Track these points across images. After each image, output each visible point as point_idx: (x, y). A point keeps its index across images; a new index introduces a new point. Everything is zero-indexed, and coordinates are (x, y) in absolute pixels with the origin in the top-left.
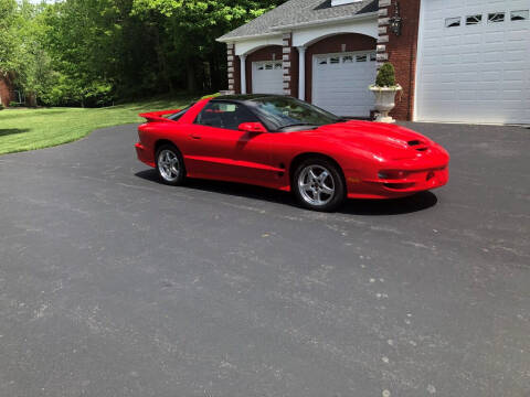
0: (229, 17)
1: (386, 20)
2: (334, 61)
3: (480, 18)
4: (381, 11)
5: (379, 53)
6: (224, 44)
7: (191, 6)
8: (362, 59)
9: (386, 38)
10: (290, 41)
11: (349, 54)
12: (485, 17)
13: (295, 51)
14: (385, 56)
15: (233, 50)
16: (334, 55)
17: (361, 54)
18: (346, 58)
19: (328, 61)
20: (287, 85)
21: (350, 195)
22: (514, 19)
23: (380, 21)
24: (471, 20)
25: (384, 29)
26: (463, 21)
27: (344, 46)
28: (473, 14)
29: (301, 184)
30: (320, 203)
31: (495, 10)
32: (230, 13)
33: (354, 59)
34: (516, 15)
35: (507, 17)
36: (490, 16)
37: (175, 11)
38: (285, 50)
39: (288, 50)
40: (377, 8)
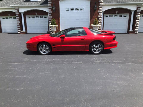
1: (51, 7)
3: (74, 9)
9: (51, 12)
11: (37, 16)
12: (75, 9)
16: (33, 16)
17: (42, 16)
18: (36, 17)
19: (31, 17)
20: (19, 24)
22: (81, 10)
23: (49, 7)
26: (70, 10)
27: (36, 13)
28: (72, 8)
31: (77, 8)
33: (39, 17)
34: (81, 9)
36: (76, 9)
38: (16, 13)
39: (18, 13)
40: (48, 4)
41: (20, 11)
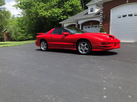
0: (62, 18)
1: (102, 17)
2: (89, 27)
3: (126, 15)
4: (101, 14)
5: (100, 25)
6: (61, 24)
7: (53, 15)
8: (96, 27)
9: (102, 21)
10: (78, 23)
11: (92, 26)
13: (79, 25)
14: (102, 25)
15: (63, 25)
16: (89, 26)
17: (96, 25)
19: (87, 28)
21: (93, 50)
23: (101, 17)
24: (124, 16)
25: (102, 19)
27: (91, 24)
29: (79, 48)
30: (85, 53)
32: (63, 17)
33: (94, 27)
34: (136, 14)
35: (133, 15)
36: (129, 15)
37: (49, 16)
38: (76, 25)
39: (77, 25)
40: (100, 14)
41: (79, 23)
